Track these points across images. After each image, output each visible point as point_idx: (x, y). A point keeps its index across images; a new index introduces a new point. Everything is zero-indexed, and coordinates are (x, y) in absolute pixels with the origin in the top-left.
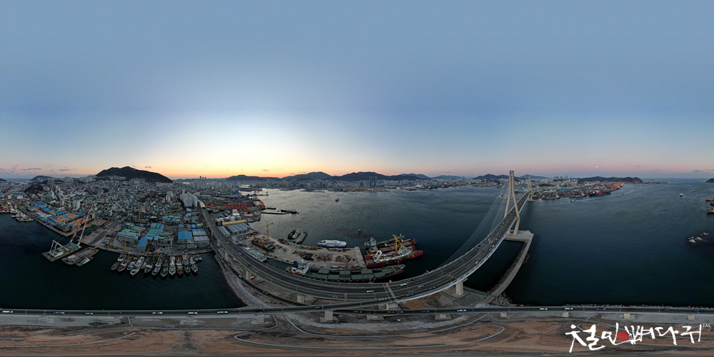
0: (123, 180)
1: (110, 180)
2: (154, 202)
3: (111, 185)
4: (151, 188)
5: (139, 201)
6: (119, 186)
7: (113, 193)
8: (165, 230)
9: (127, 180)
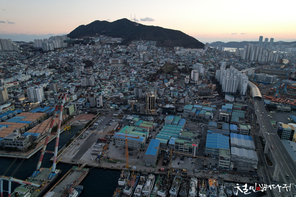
0: (116, 44)
1: (93, 43)
2: (172, 81)
3: (96, 53)
4: (167, 57)
5: (147, 79)
6: (111, 55)
7: (101, 68)
8: (187, 129)
9: (125, 43)
